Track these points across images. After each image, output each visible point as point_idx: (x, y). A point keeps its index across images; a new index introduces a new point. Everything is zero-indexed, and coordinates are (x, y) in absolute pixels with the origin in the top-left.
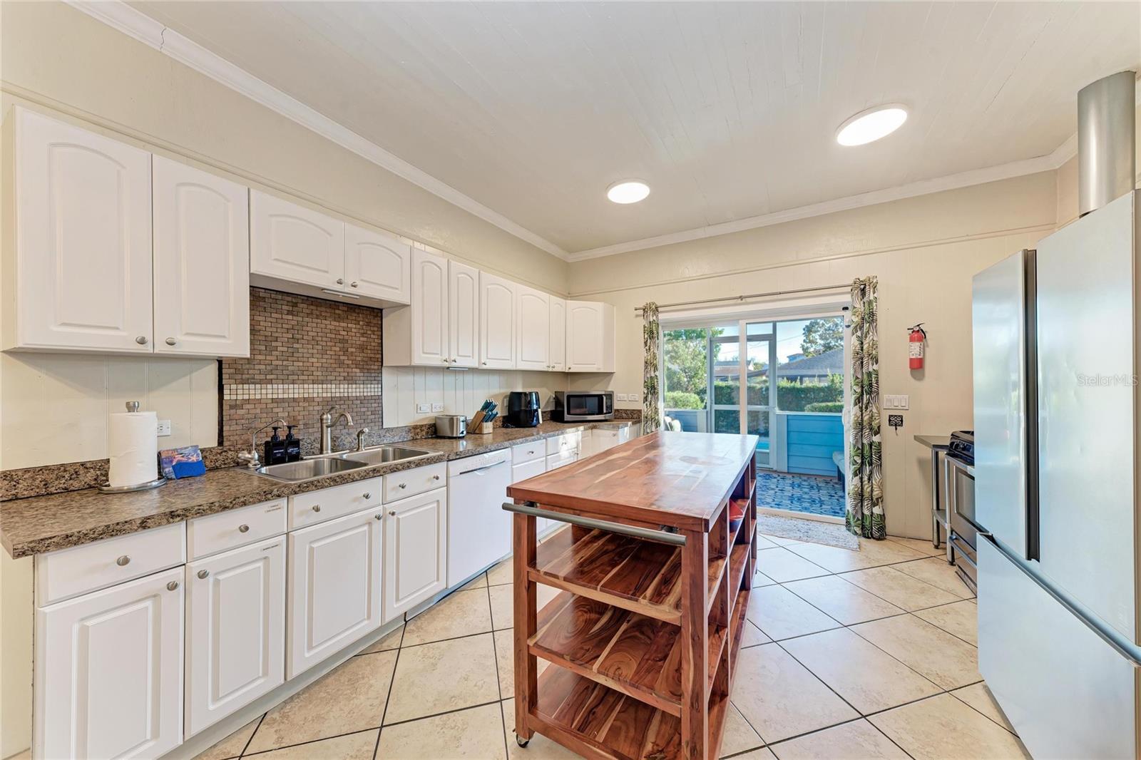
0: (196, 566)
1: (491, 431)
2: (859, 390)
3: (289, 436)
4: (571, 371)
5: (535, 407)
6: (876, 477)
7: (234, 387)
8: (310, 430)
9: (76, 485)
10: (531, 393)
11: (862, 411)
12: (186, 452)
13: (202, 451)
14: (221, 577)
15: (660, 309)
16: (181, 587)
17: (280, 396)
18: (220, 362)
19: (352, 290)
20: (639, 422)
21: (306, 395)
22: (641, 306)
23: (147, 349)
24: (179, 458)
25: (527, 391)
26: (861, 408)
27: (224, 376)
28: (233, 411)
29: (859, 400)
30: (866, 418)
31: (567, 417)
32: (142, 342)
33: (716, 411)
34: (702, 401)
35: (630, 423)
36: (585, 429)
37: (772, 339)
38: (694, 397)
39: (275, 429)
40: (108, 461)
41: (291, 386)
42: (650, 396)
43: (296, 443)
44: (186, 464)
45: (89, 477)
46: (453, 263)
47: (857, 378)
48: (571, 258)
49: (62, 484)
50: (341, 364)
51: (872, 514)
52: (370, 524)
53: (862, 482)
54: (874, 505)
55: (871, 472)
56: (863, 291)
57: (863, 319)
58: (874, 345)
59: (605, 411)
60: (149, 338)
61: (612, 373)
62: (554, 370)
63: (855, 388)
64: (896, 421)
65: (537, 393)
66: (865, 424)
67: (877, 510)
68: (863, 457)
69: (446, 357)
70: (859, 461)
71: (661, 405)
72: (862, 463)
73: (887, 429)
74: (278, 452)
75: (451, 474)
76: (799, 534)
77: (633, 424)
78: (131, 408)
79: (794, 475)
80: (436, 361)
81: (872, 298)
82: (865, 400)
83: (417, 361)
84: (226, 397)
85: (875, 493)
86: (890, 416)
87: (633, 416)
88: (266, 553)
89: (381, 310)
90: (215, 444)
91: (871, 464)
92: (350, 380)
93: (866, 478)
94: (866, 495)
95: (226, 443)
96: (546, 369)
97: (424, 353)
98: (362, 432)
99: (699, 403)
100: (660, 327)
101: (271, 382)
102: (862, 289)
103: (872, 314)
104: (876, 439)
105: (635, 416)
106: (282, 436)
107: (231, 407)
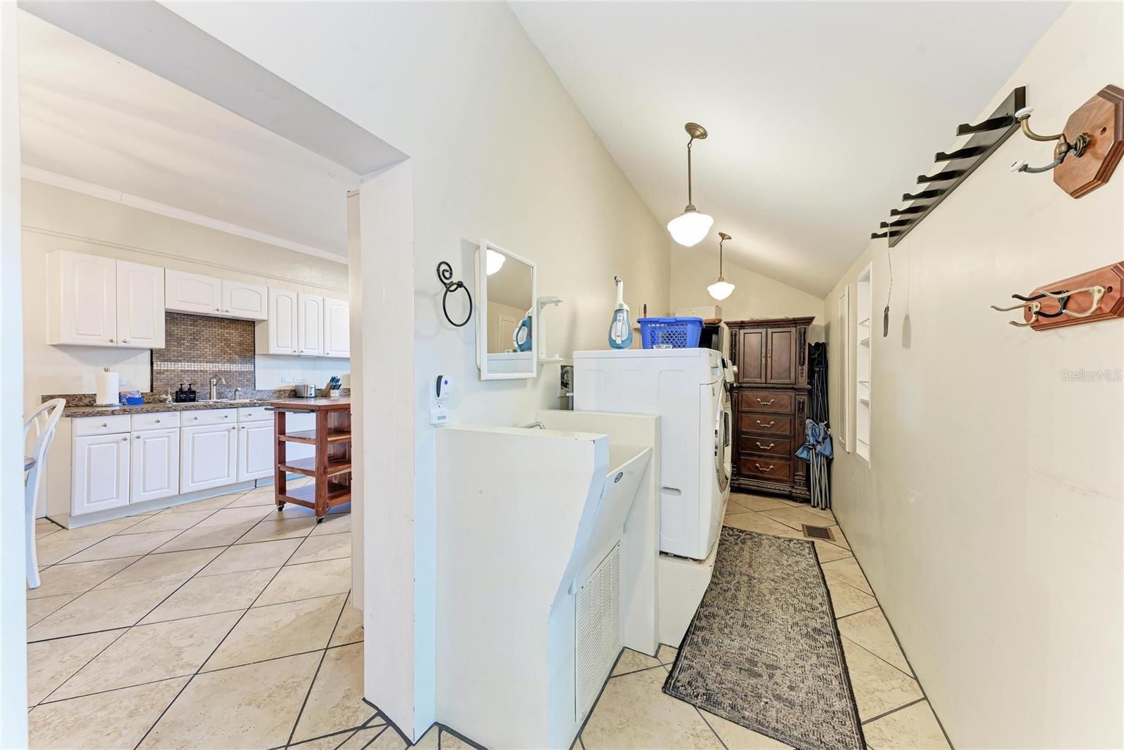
0: (135, 434)
3: (190, 389)
7: (159, 363)
8: (205, 388)
12: (133, 393)
13: (142, 394)
14: (146, 440)
16: (128, 440)
17: (186, 369)
18: (152, 351)
19: (226, 314)
21: (202, 369)
23: (114, 344)
24: (130, 395)
27: (154, 358)
28: (158, 375)
32: (111, 341)
39: (181, 385)
40: (95, 395)
41: (193, 364)
43: (194, 392)
44: (133, 398)
45: (86, 401)
46: (302, 295)
49: (75, 403)
50: (225, 353)
52: (229, 431)
60: (115, 340)
69: (295, 349)
74: (183, 396)
78: (106, 370)
80: (288, 352)
83: (272, 351)
84: (155, 368)
88: (169, 434)
89: (254, 322)
90: (149, 391)
92: (231, 361)
95: (154, 391)
97: (278, 347)
98: (237, 390)
101: (180, 361)
106: (186, 388)
107: (158, 373)
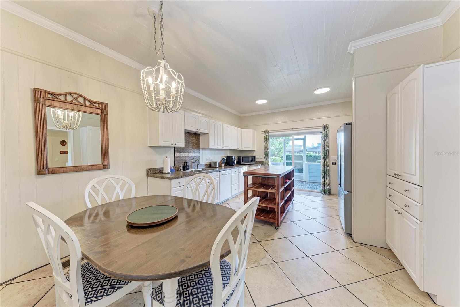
1: (224, 166)
2: (324, 155)
3: (186, 165)
4: (243, 150)
5: (234, 160)
6: (328, 179)
7: (177, 153)
8: (190, 164)
9: (157, 172)
10: (233, 156)
11: (324, 161)
15: (269, 132)
18: (174, 148)
19: (199, 131)
20: (263, 165)
21: (187, 156)
22: (264, 130)
24: (172, 168)
25: (232, 155)
26: (324, 160)
27: (175, 151)
29: (324, 158)
30: (325, 163)
31: (242, 163)
32: (172, 144)
33: (286, 163)
34: (282, 160)
35: (260, 165)
36: (248, 166)
37: (304, 139)
38: (279, 158)
39: (184, 163)
40: (163, 168)
41: (185, 153)
42: (266, 157)
43: (188, 166)
45: (161, 171)
46: (210, 120)
47: (323, 152)
48: (242, 115)
50: (193, 148)
51: (327, 188)
53: (324, 180)
54: (327, 186)
55: (327, 177)
56: (325, 128)
57: (325, 135)
58: (328, 143)
59: (253, 161)
61: (255, 150)
62: (239, 149)
63: (323, 154)
64: (334, 164)
65: (234, 156)
66: (325, 164)
67: (328, 187)
68: (325, 173)
69: (215, 146)
70: (324, 174)
71: (269, 160)
72: (325, 175)
73: (331, 166)
74: (185, 168)
75: (220, 175)
76: (307, 194)
77: (261, 165)
78: (166, 157)
79: (310, 182)
80: (213, 147)
81: (327, 130)
82: (325, 158)
83: (211, 147)
84: (176, 156)
85: (328, 183)
86: (332, 162)
87: (261, 163)
89: (200, 134)
91: (327, 175)
92: (194, 152)
93: (325, 179)
94: (326, 183)
95: (176, 166)
96: (237, 149)
97: (211, 145)
98: (198, 165)
99: (281, 160)
100: (269, 137)
101: (182, 152)
102: (325, 127)
103: (327, 134)
104: (328, 168)
105: (262, 163)
107: (177, 158)
